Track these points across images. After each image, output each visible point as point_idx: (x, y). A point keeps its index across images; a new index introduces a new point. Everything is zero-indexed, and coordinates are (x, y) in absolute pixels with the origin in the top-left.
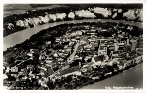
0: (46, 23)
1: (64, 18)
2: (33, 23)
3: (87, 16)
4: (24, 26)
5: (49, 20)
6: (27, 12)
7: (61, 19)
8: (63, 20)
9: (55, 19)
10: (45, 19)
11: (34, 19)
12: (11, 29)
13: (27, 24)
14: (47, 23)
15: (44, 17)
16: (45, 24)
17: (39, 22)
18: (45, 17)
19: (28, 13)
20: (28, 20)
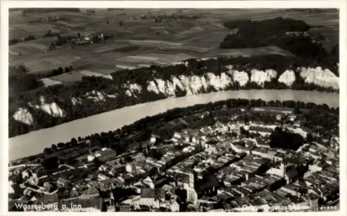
0: (217, 89)
1: (266, 82)
2: (187, 88)
3: (324, 82)
4: (163, 91)
5: (230, 84)
6: (185, 61)
7: (260, 84)
8: (263, 86)
9: (243, 83)
10: (219, 81)
11: (193, 78)
12: (133, 96)
13: (172, 89)
14: (221, 89)
15: (218, 77)
16: (215, 91)
17: (203, 87)
18: (220, 75)
19: (187, 63)
20: (178, 80)
